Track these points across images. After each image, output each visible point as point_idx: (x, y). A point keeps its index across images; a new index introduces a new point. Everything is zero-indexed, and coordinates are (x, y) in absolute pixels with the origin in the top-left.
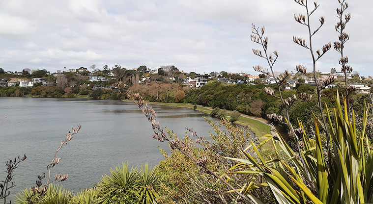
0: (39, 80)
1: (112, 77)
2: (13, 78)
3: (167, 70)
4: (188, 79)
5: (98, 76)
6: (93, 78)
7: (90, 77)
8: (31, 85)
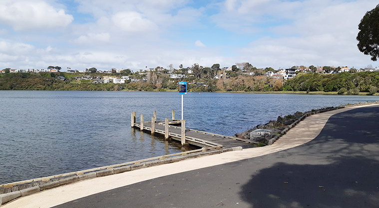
0: (127, 78)
1: (190, 74)
2: (105, 76)
3: (242, 68)
4: (271, 73)
5: (178, 73)
6: (173, 75)
7: (171, 75)
8: (122, 81)
